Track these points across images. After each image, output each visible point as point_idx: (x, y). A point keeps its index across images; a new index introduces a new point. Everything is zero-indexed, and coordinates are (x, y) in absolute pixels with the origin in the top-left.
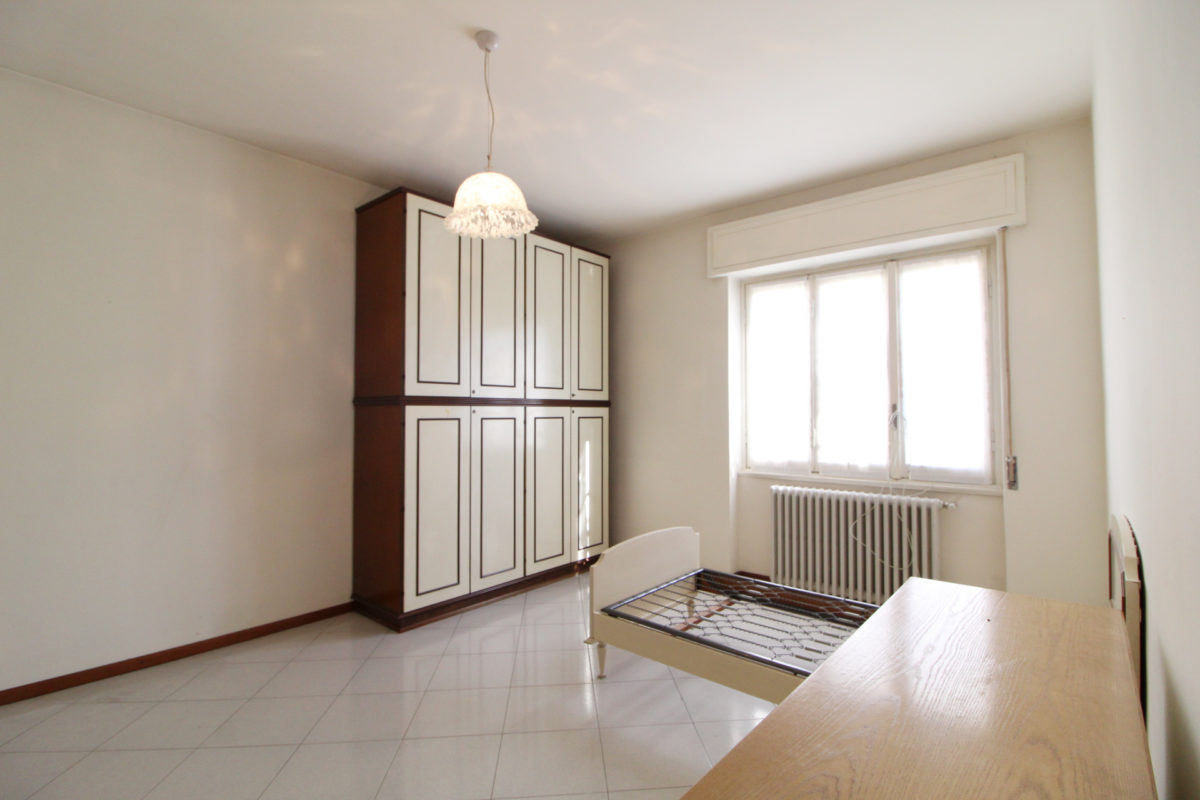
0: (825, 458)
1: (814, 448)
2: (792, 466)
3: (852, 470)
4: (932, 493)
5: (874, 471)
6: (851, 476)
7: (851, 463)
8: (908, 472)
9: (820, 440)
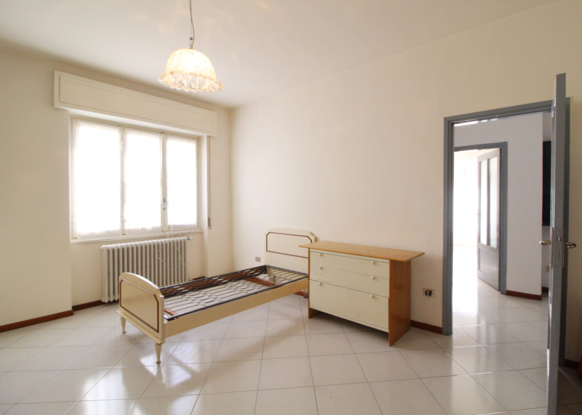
0: (129, 226)
1: (123, 221)
2: (108, 233)
3: (144, 231)
4: (182, 235)
5: (155, 230)
6: (144, 234)
7: (144, 227)
8: (170, 228)
9: (126, 217)
